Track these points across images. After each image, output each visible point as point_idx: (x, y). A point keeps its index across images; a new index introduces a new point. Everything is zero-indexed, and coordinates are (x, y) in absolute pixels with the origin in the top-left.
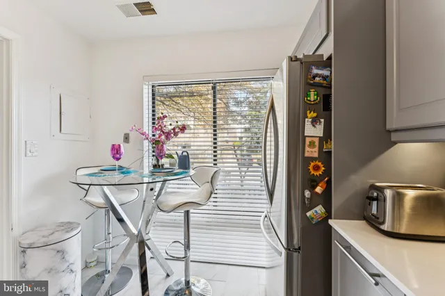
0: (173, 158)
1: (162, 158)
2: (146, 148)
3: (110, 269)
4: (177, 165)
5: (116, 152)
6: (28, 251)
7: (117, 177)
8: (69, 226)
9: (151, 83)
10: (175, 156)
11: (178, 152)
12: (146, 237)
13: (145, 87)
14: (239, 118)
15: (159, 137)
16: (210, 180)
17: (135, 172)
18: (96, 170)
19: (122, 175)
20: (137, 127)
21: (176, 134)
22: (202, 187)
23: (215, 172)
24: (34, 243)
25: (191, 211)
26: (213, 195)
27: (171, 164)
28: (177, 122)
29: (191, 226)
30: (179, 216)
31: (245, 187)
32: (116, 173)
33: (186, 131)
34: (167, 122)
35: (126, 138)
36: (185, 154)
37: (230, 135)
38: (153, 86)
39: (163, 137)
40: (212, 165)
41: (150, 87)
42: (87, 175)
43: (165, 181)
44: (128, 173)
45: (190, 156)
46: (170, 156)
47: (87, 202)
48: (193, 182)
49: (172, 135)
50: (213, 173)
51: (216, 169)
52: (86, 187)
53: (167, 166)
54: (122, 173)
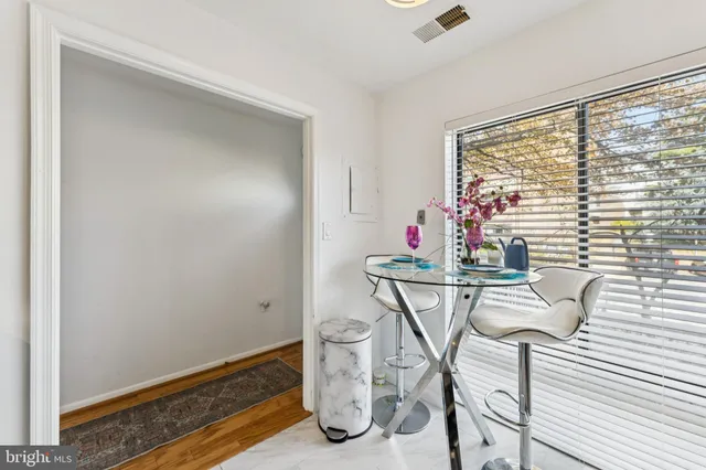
0: (496, 248)
1: (477, 248)
2: (448, 232)
3: (402, 396)
4: (503, 261)
5: (413, 236)
6: (327, 344)
7: (411, 272)
8: (360, 327)
9: (455, 131)
10: (499, 246)
11: (503, 239)
12: (453, 370)
13: (448, 138)
14: (638, 168)
15: (472, 214)
16: (577, 296)
17: (436, 266)
18: (387, 260)
19: (420, 270)
20: (437, 201)
21: (501, 209)
22: (555, 308)
23: (591, 281)
24: (331, 336)
25: (533, 347)
26: (583, 327)
27: (490, 259)
28: (501, 188)
29: (532, 375)
30: (510, 351)
31: (655, 319)
32: (413, 266)
33: (520, 202)
34: (484, 189)
35: (421, 217)
36: (519, 242)
37: (603, 206)
38: (458, 135)
39: (478, 214)
40: (577, 266)
41: (455, 137)
42: (379, 265)
43: (482, 286)
44: (427, 267)
45: (529, 247)
46: (490, 246)
47: (378, 300)
48: (534, 295)
49: (494, 210)
50: (584, 283)
51: (589, 276)
52: (375, 280)
53: (483, 261)
54: (419, 266)
